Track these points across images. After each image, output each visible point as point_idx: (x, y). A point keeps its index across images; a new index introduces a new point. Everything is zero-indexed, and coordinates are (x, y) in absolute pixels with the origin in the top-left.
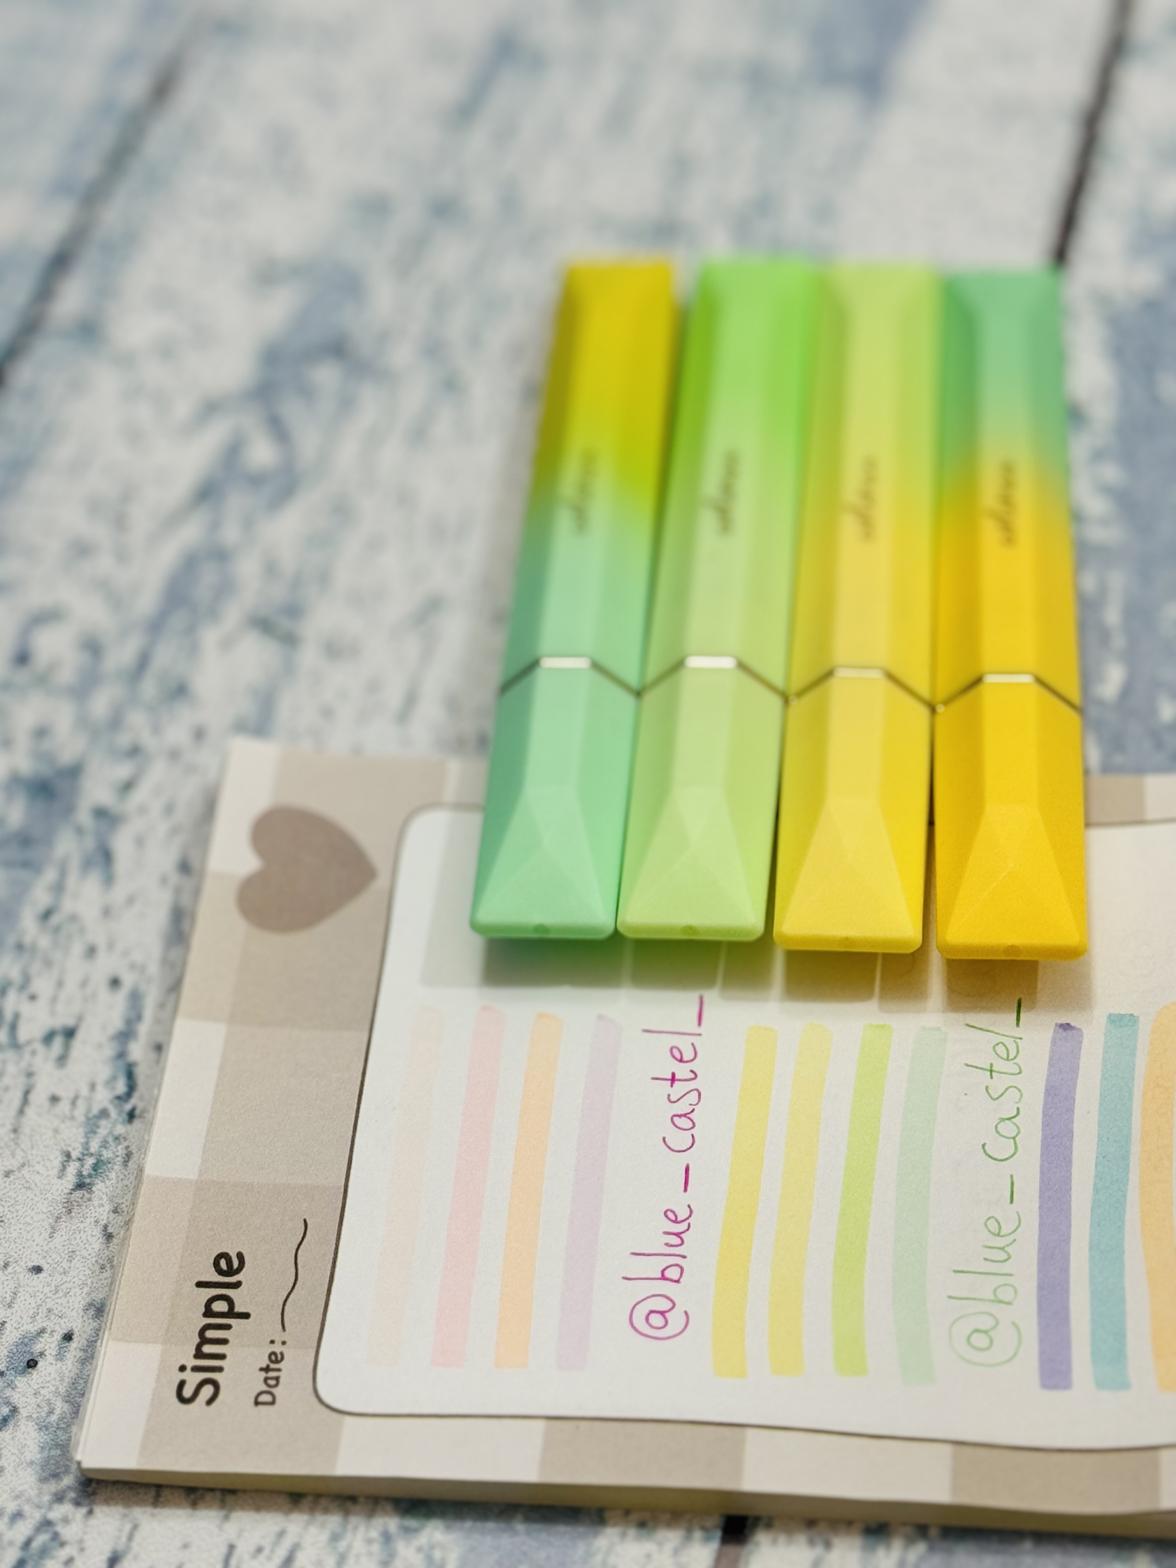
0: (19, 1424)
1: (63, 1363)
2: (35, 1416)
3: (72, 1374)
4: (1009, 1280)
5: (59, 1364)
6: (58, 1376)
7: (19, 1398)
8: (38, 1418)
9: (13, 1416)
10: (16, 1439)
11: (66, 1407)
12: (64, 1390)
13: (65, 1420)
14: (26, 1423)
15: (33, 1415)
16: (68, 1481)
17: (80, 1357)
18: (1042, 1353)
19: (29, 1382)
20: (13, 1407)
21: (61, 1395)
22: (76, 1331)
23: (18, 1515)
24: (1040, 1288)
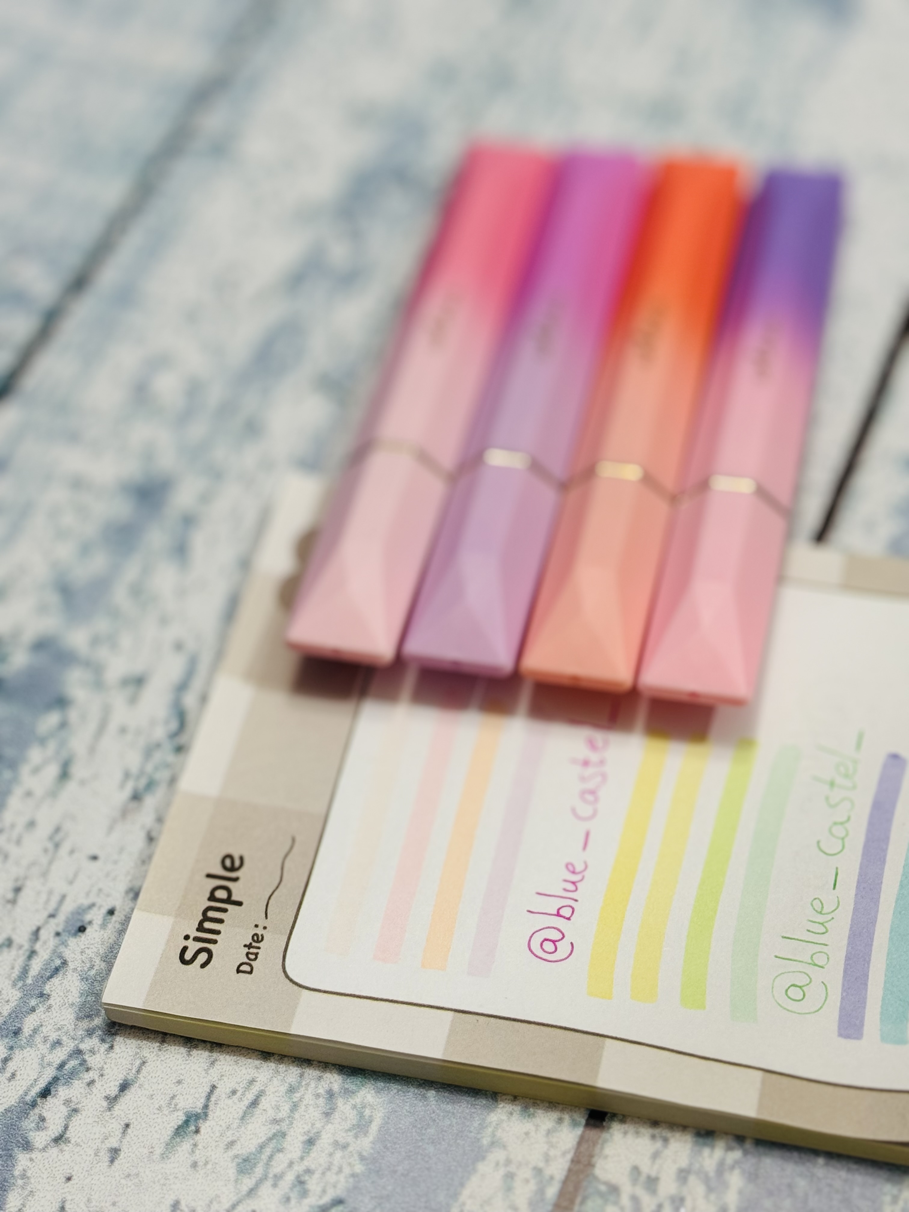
0: (67, 973)
1: (105, 931)
2: (79, 969)
3: (111, 941)
4: (825, 949)
5: (102, 932)
6: (101, 940)
7: (69, 954)
8: (81, 971)
9: (63, 967)
10: (64, 985)
11: (103, 965)
12: (103, 952)
13: (101, 975)
14: (73, 973)
15: (78, 969)
16: (98, 1021)
17: (118, 928)
18: (842, 1009)
19: (78, 943)
20: (64, 960)
21: (100, 955)
22: (118, 908)
23: (58, 1043)
24: (848, 958)
